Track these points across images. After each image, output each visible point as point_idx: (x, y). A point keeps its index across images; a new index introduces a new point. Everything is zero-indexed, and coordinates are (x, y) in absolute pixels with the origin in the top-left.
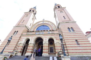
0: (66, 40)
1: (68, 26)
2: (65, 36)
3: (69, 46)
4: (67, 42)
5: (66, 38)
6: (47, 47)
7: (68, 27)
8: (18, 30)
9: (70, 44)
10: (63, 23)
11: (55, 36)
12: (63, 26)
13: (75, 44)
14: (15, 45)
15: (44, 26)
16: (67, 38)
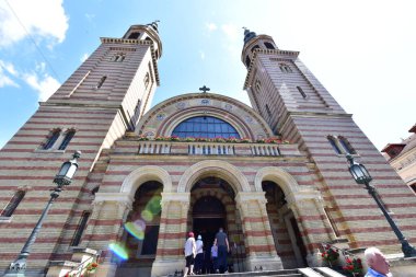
0: (336, 187)
1: (326, 128)
2: (328, 170)
3: (353, 213)
4: (339, 197)
5: (332, 178)
6: (263, 219)
7: (327, 134)
8: (75, 127)
9: (356, 207)
10: (305, 113)
11: (288, 168)
12: (307, 128)
13: (373, 207)
14: (64, 212)
15: (209, 120)
16: (337, 178)
